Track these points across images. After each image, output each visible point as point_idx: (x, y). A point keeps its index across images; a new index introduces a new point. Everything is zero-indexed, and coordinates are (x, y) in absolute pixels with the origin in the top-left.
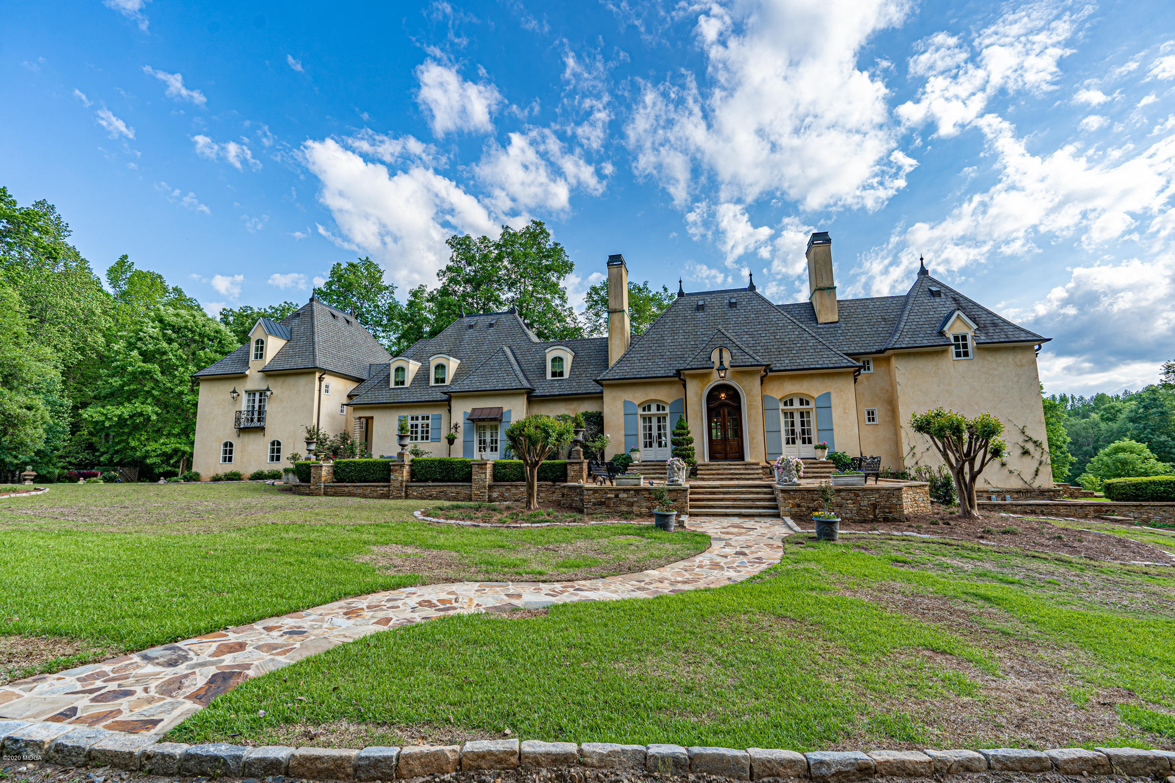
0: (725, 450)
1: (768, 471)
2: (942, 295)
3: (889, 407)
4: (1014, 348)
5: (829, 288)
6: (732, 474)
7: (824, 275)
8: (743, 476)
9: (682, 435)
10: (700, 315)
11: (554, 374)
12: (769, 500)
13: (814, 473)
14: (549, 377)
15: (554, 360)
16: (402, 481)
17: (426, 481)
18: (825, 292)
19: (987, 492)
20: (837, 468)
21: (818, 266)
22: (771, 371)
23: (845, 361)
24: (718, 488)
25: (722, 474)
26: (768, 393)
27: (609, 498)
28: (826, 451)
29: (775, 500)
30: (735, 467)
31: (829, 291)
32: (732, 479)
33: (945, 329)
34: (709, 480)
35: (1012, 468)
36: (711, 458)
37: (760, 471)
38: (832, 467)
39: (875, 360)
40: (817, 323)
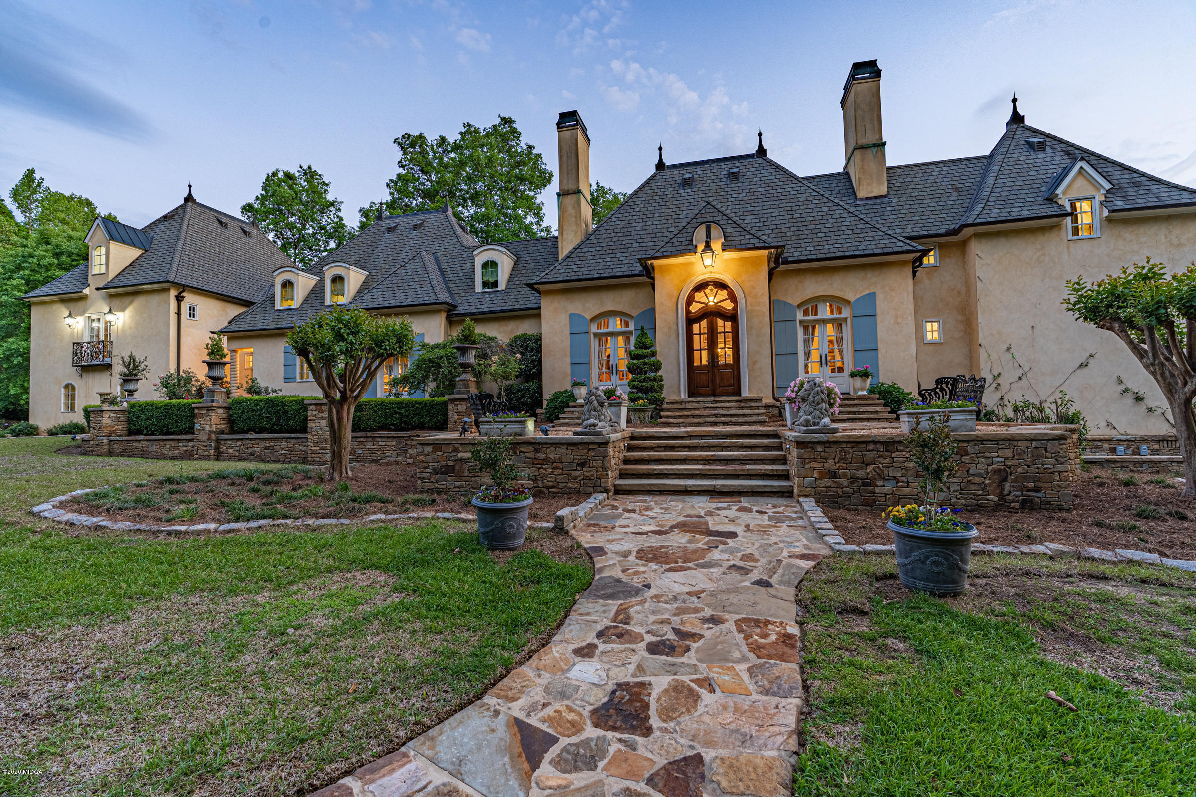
0: (713, 381)
1: (776, 411)
2: (1048, 148)
3: (960, 318)
4: (1169, 218)
5: (874, 146)
6: (716, 416)
7: (868, 126)
8: (733, 419)
9: (645, 356)
10: (685, 192)
11: (485, 285)
12: (773, 461)
13: (849, 413)
14: (479, 288)
15: (485, 265)
16: (211, 432)
17: (246, 432)
18: (869, 151)
19: (1110, 440)
20: (884, 405)
21: (859, 112)
22: (786, 262)
23: (901, 244)
24: (682, 438)
25: (700, 416)
26: (778, 296)
27: (461, 459)
28: (869, 381)
29: (784, 460)
30: (725, 404)
31: (874, 150)
32: (715, 424)
33: (1059, 191)
34: (678, 425)
35: (1152, 405)
36: (690, 394)
37: (763, 411)
38: (878, 405)
39: (941, 246)
40: (856, 198)
